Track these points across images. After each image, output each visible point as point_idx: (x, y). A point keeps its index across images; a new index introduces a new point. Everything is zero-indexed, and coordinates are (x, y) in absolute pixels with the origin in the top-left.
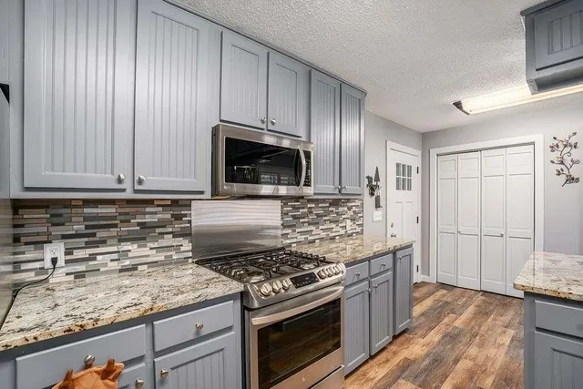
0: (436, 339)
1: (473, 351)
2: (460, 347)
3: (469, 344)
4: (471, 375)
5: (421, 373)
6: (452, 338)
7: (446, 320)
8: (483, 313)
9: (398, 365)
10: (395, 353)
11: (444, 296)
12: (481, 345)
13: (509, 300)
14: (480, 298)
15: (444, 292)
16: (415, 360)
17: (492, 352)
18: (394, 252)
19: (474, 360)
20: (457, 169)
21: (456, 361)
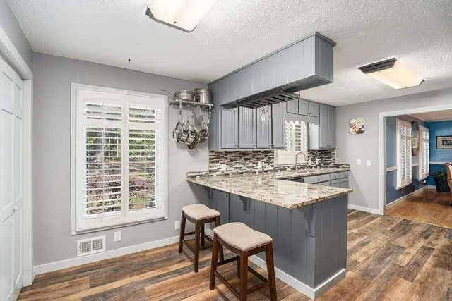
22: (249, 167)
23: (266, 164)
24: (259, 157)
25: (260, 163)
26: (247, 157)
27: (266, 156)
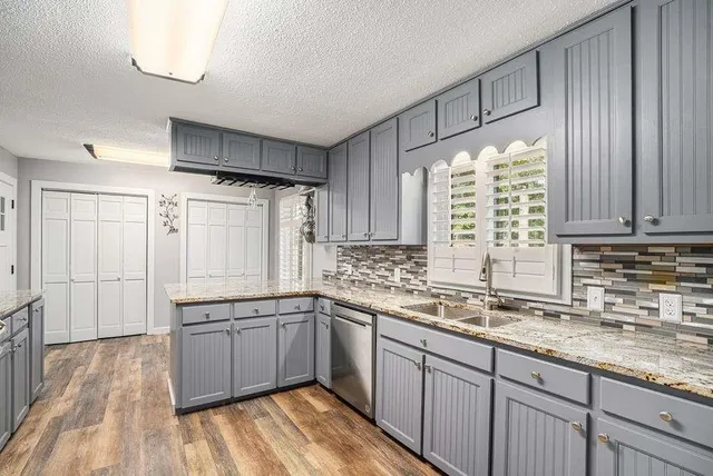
0: (77, 390)
1: (116, 383)
2: (103, 387)
3: (110, 381)
4: (123, 397)
5: (79, 418)
6: (92, 383)
7: (76, 373)
8: (109, 356)
9: (49, 426)
10: (38, 421)
11: (59, 355)
12: (121, 377)
13: (127, 339)
14: (100, 346)
15: (57, 351)
16: (66, 415)
17: (132, 377)
18: (29, 305)
19: (120, 388)
20: (69, 209)
21: (106, 396)
22: (380, 276)
23: (409, 276)
24: (397, 258)
25: (397, 270)
26: (377, 257)
27: (410, 258)
